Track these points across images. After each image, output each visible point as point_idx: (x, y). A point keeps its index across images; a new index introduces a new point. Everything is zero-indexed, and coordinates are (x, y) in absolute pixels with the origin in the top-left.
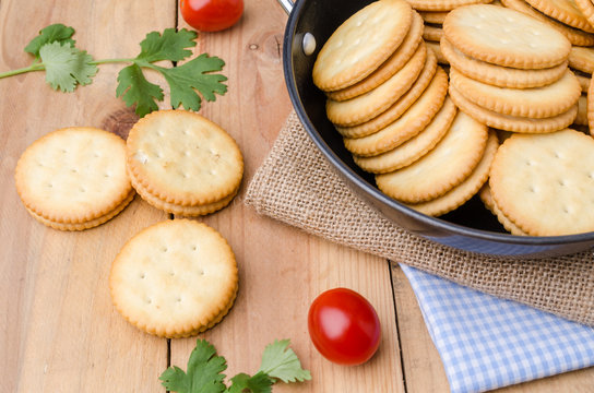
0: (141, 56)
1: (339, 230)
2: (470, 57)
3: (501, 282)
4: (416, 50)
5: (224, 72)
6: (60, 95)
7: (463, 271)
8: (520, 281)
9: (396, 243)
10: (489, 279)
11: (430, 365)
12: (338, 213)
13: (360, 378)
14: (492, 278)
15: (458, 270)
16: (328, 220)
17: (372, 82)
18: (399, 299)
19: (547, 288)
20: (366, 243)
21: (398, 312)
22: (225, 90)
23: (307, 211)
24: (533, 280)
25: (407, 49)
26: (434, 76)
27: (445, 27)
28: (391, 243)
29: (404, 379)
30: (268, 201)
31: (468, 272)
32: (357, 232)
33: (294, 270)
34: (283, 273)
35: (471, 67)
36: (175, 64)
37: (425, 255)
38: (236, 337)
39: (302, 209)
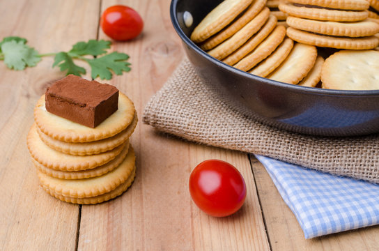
0: (73, 51)
1: (212, 132)
3: (336, 159)
5: (130, 61)
6: (14, 72)
7: (306, 153)
8: (350, 157)
9: (255, 137)
10: (327, 158)
11: (286, 221)
12: (210, 121)
13: (231, 229)
14: (329, 156)
15: (303, 153)
16: (203, 126)
17: (232, 28)
18: (259, 181)
19: (371, 160)
20: (232, 139)
21: (259, 189)
22: (129, 70)
23: (188, 120)
24: (360, 156)
28: (251, 137)
29: (266, 229)
30: (159, 115)
31: (310, 154)
32: (226, 131)
33: (178, 165)
34: (169, 167)
36: (95, 57)
37: (277, 143)
38: (134, 204)
39: (184, 119)
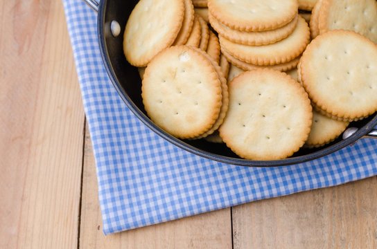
2: (233, 28)
4: (193, 27)
21: (84, 170)
25: (187, 28)
26: (209, 40)
27: (210, 7)
29: (79, 216)
35: (235, 35)
